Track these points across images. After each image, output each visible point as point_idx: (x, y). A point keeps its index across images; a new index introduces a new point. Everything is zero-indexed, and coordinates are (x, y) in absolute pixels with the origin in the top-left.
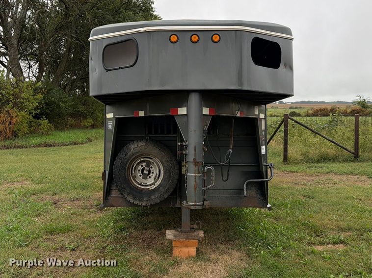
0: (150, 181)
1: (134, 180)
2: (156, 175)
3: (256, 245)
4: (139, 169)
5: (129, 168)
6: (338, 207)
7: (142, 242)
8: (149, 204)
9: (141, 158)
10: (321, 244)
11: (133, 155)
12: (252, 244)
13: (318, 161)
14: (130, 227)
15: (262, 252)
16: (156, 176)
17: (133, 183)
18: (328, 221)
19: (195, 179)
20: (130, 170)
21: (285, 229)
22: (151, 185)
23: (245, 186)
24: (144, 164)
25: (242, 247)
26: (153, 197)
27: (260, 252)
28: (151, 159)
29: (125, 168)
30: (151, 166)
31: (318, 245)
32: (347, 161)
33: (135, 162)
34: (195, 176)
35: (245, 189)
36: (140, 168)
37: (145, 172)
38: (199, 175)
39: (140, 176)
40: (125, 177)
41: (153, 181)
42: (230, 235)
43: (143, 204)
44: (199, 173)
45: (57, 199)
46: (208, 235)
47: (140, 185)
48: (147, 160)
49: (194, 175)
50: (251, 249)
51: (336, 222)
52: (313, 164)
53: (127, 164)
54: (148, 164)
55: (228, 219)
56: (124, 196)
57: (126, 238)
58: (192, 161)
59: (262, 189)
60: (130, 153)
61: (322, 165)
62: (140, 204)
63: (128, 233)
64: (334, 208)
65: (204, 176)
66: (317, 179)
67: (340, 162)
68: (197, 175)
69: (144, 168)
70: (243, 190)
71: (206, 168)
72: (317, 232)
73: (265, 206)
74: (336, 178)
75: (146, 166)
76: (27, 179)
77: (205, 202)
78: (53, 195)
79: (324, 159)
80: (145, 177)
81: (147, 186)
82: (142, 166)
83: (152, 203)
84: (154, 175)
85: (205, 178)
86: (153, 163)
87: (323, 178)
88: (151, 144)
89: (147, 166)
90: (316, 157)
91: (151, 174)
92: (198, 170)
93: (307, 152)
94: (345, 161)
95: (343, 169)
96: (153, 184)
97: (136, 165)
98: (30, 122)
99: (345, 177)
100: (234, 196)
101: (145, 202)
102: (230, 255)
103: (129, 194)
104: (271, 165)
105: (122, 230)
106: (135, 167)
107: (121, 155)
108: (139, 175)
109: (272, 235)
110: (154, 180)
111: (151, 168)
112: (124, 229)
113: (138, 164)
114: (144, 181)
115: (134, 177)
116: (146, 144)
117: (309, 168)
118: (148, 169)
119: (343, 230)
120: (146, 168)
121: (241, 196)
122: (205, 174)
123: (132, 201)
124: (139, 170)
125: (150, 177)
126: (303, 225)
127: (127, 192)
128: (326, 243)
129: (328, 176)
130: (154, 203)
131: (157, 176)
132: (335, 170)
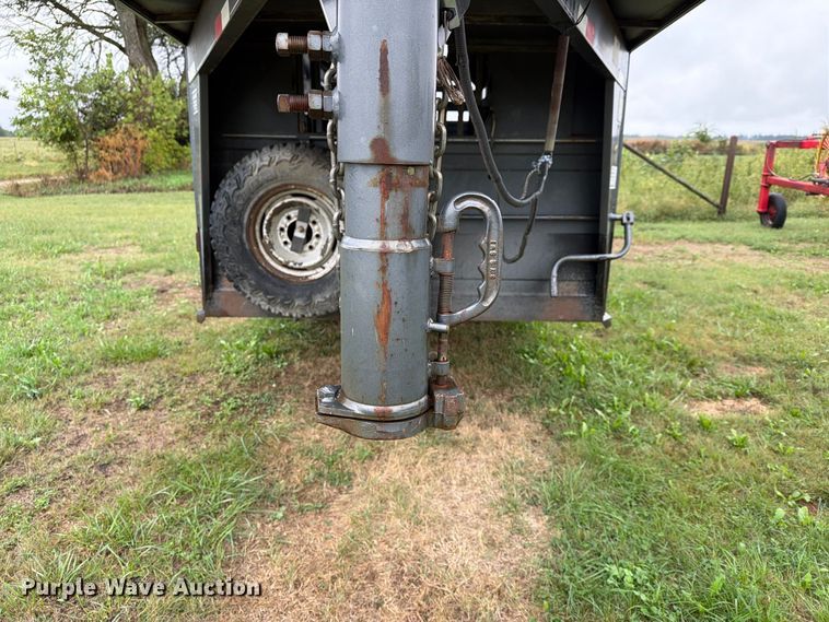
0: (311, 257)
1: (270, 254)
2: (327, 242)
3: (565, 402)
4: (281, 225)
5: (252, 222)
6: (721, 306)
7: (309, 386)
8: (310, 315)
9: (284, 197)
10: (710, 396)
11: (260, 186)
12: (558, 401)
13: (656, 219)
14: (290, 351)
15: (585, 426)
16: (326, 246)
17: (267, 262)
18: (709, 340)
19: (383, 269)
20: (257, 228)
21: (627, 361)
22: (314, 267)
23: (554, 273)
24: (294, 213)
25: (534, 406)
26: (318, 299)
27: (580, 426)
28: (312, 199)
29: (240, 223)
30: (313, 218)
31: (702, 400)
32: (705, 219)
33: (269, 207)
34: (384, 254)
35: (554, 280)
36: (284, 223)
37: (297, 234)
38: (408, 247)
39: (286, 243)
40: (242, 244)
41: (319, 258)
42: (506, 373)
43: (294, 315)
44: (407, 234)
45: (170, 282)
46: (457, 372)
47: (286, 266)
48: (301, 204)
49: (376, 245)
50: (554, 414)
51: (727, 343)
52: (647, 225)
53: (244, 210)
54: (306, 214)
55: (499, 332)
56: (244, 294)
57: (278, 375)
58: (366, 154)
59: (595, 278)
60: (250, 181)
61: (663, 225)
62: (287, 315)
63: (285, 364)
64: (711, 309)
65: (437, 251)
66: (659, 250)
67: (694, 221)
68: (393, 245)
69: (294, 223)
70: (549, 280)
71: (452, 210)
72: (693, 368)
73: (597, 317)
74: (694, 249)
75: (299, 220)
76: (134, 244)
77: (438, 395)
78: (165, 275)
79: (666, 215)
80: (298, 247)
81: (304, 269)
82: (289, 218)
83: (317, 313)
84: (322, 242)
85: (446, 266)
86: (317, 211)
87: (669, 249)
88: (307, 155)
89: (301, 218)
90: (653, 211)
91: (314, 241)
92: (405, 217)
93: (639, 202)
94: (702, 219)
95: (702, 233)
96: (320, 265)
97: (273, 215)
98: (175, 150)
99: (708, 248)
100: (526, 294)
101: (298, 311)
102: (506, 429)
103: (256, 289)
104: (628, 219)
105: (274, 355)
106: (270, 221)
107: (227, 187)
108: (281, 241)
109: (600, 379)
110: (322, 254)
111: (314, 223)
112: (278, 353)
113: (278, 212)
114: (295, 258)
115: (269, 247)
116: (295, 157)
117: (642, 230)
118: (305, 226)
119: (746, 361)
120: (299, 224)
121: (540, 294)
122: (448, 242)
123: (265, 306)
124: (282, 229)
125: (311, 248)
126: (659, 348)
127: (250, 284)
128: (720, 393)
129: (678, 245)
130: (323, 313)
131: (330, 245)
132: (689, 234)
